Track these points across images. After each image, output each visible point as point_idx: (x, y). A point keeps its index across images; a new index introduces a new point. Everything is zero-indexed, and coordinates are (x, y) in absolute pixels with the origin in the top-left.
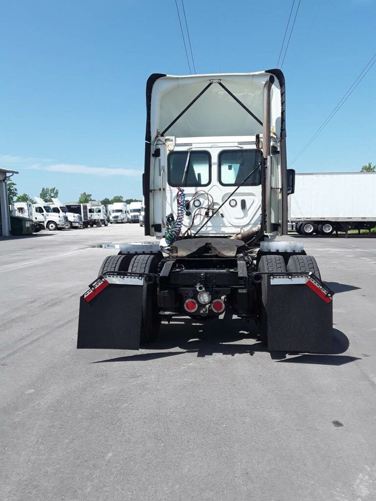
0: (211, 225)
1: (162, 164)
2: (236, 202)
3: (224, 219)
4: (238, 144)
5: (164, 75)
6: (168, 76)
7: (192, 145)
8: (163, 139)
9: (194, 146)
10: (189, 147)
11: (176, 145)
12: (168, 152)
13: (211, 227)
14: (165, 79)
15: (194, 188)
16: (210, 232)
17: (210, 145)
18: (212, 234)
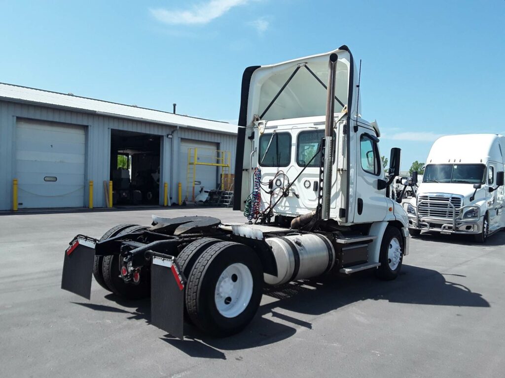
0: (288, 205)
1: (255, 147)
2: (310, 183)
3: (299, 200)
4: (314, 125)
5: (259, 67)
6: (262, 66)
7: (277, 127)
8: (256, 123)
9: (279, 128)
10: (274, 129)
11: (266, 128)
12: (260, 135)
13: (288, 207)
14: (261, 70)
15: (276, 168)
16: (287, 212)
17: (290, 127)
18: (289, 214)
